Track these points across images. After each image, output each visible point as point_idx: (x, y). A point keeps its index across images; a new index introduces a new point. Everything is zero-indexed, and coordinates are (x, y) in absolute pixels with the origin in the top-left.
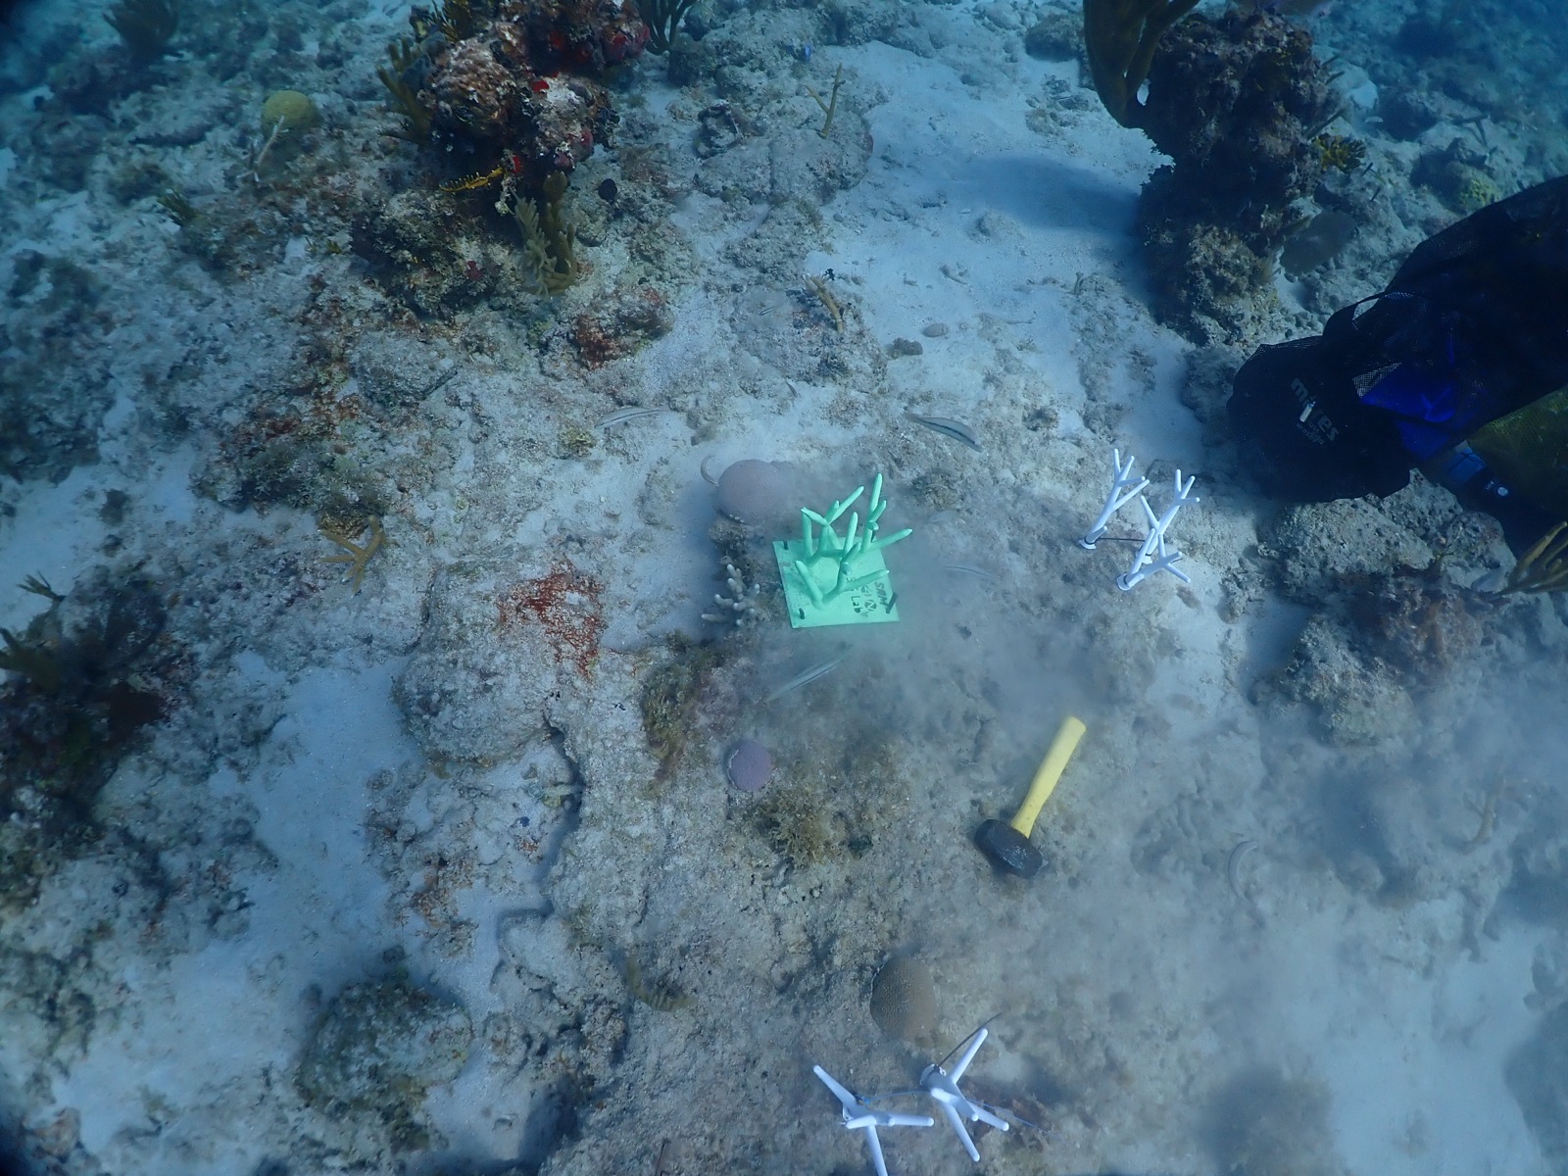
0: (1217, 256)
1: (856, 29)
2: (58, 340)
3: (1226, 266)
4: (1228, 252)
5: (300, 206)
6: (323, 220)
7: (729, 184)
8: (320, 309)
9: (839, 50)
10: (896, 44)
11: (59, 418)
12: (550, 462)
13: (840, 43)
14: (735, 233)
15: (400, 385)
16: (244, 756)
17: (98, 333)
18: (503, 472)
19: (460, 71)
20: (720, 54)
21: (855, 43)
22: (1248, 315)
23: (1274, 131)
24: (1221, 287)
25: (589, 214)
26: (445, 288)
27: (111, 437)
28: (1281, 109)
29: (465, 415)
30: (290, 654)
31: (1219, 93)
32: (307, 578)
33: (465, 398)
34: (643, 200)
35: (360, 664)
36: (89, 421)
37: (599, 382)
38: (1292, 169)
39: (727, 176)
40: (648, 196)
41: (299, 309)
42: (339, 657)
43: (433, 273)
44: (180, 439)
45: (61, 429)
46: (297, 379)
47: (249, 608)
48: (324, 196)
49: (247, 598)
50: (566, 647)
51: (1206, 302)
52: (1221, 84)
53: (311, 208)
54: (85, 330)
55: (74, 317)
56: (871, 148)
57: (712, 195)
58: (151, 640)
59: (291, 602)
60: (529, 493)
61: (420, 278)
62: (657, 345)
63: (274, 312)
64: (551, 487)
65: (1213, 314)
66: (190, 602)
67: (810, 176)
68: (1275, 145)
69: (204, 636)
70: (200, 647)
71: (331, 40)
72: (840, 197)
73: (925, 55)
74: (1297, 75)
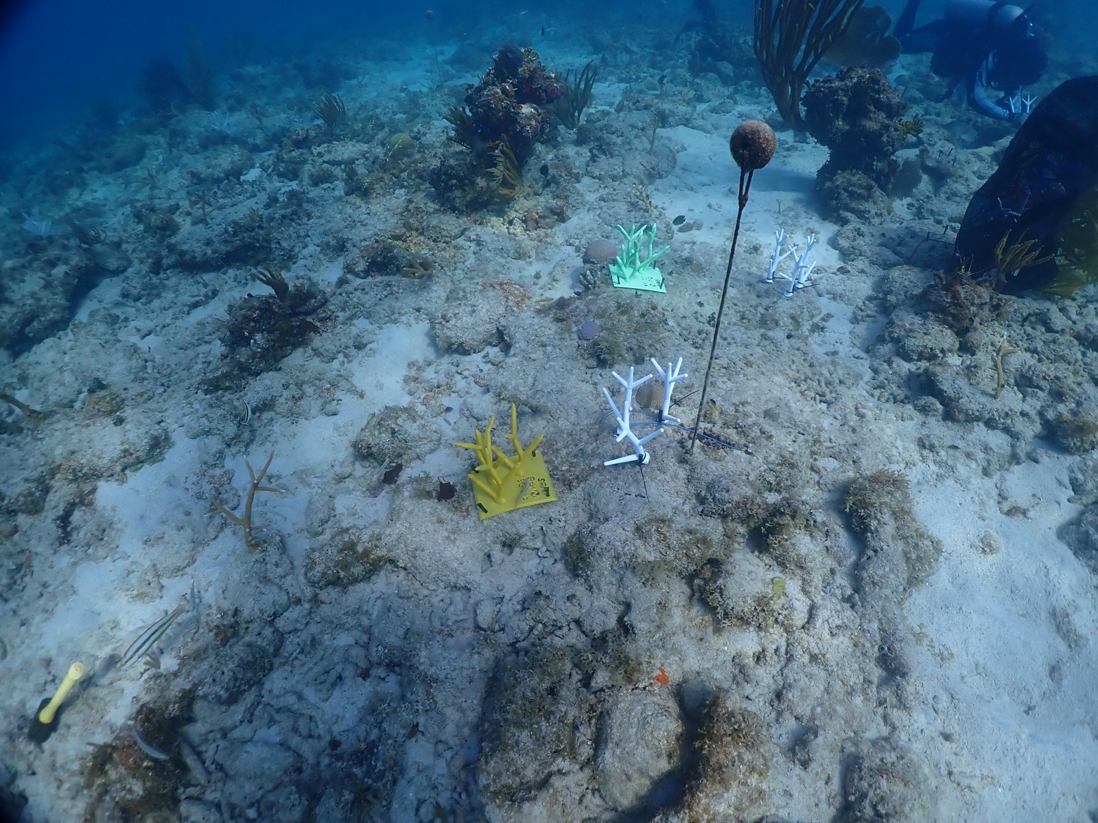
0: (849, 181)
1: (671, 119)
2: (287, 221)
3: (854, 185)
4: (855, 179)
5: (404, 175)
6: (414, 180)
7: (603, 173)
8: (409, 211)
9: (663, 130)
10: (694, 128)
11: (284, 244)
12: (509, 259)
13: (663, 127)
14: (603, 192)
15: (444, 233)
16: (353, 351)
17: (305, 219)
18: (488, 261)
19: (488, 95)
20: (601, 130)
21: (671, 126)
22: (873, 212)
23: (870, 119)
24: (852, 195)
25: (535, 180)
26: (468, 198)
27: (305, 258)
28: (872, 108)
29: (472, 244)
30: (382, 316)
31: (837, 105)
32: (395, 288)
33: (473, 237)
34: (561, 176)
35: (413, 321)
36: (297, 249)
37: (535, 236)
38: (882, 135)
39: (601, 170)
40: (563, 175)
41: (399, 210)
42: (404, 319)
43: (464, 191)
44: (339, 256)
45: (284, 249)
46: (397, 231)
47: (367, 297)
48: (415, 170)
49: (367, 293)
50: (511, 298)
51: (846, 204)
52: (837, 99)
53: (409, 175)
54: (299, 218)
55: (295, 213)
56: (675, 163)
57: (594, 178)
58: (320, 307)
59: (386, 297)
60: (498, 269)
61: (458, 193)
62: (563, 225)
63: (388, 210)
64: (508, 268)
65: (852, 211)
66: (341, 294)
67: (641, 167)
68: (871, 125)
69: (343, 310)
70: (340, 314)
71: (416, 130)
72: (658, 181)
73: (708, 132)
74: (878, 92)
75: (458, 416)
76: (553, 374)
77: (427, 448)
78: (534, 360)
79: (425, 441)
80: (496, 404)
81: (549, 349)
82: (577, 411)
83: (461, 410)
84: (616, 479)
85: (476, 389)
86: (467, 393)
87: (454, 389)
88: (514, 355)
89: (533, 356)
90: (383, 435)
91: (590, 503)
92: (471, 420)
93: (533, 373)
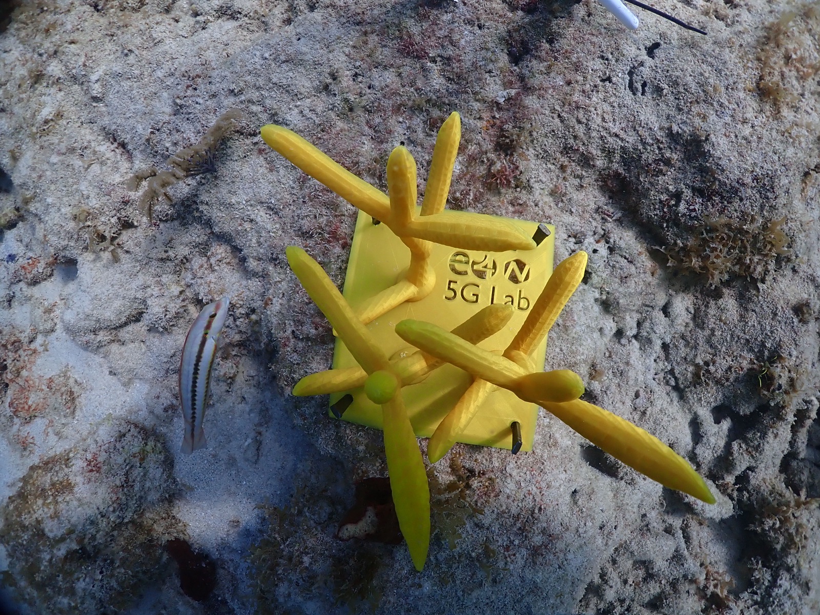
75: (98, 359)
76: (126, 84)
77: (156, 473)
78: (59, 115)
79: (137, 472)
80: (116, 259)
81: (54, 68)
82: (292, 61)
83: (86, 346)
84: (577, 67)
85: (51, 290)
86: (49, 311)
87: (25, 340)
88: (15, 158)
89: (46, 112)
90: (80, 585)
91: (586, 161)
92: (124, 334)
93: (87, 135)
